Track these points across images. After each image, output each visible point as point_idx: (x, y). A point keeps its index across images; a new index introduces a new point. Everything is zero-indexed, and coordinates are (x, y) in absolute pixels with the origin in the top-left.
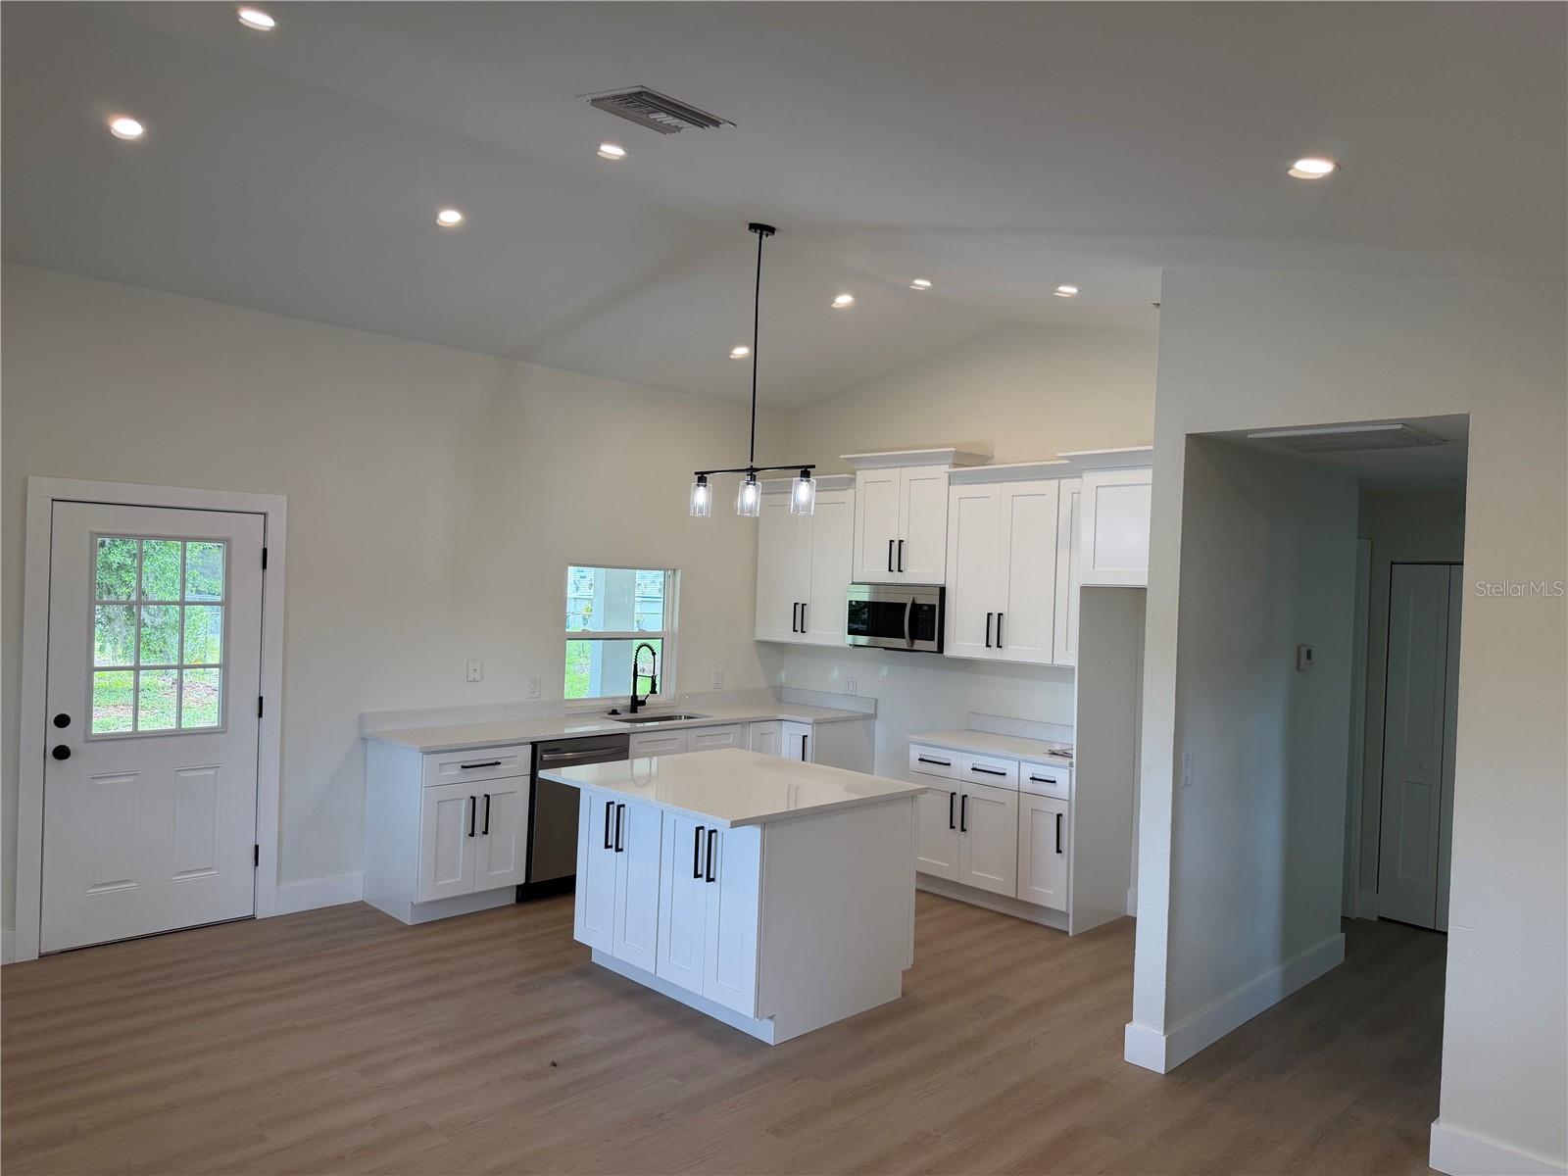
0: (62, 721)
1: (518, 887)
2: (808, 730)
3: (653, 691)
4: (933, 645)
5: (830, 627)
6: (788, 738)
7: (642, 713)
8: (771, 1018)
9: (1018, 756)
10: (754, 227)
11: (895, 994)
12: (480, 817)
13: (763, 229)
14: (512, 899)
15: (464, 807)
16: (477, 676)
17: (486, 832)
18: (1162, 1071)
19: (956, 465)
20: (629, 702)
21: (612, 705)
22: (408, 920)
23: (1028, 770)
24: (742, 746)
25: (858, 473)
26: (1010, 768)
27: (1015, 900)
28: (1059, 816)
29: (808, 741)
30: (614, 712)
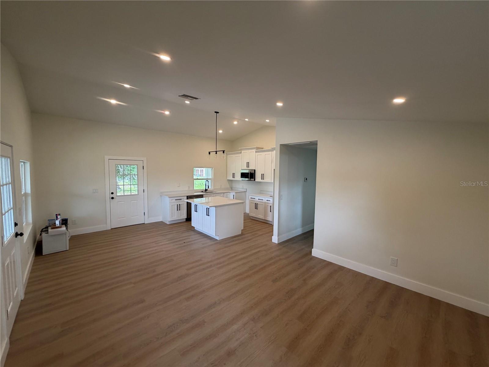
0: (112, 193)
1: (186, 219)
2: (234, 194)
3: (208, 188)
4: (253, 179)
5: (238, 177)
6: (231, 195)
7: (207, 191)
8: (218, 236)
9: (265, 197)
10: (215, 112)
11: (240, 233)
12: (179, 208)
13: (217, 112)
14: (185, 220)
15: (176, 206)
16: (179, 186)
17: (180, 210)
18: (277, 243)
19: (257, 149)
20: (205, 190)
21: (202, 190)
22: (168, 223)
23: (266, 199)
24: (224, 197)
25: (242, 151)
26: (264, 199)
27: (265, 220)
28: (271, 206)
29: (234, 195)
30: (202, 191)
